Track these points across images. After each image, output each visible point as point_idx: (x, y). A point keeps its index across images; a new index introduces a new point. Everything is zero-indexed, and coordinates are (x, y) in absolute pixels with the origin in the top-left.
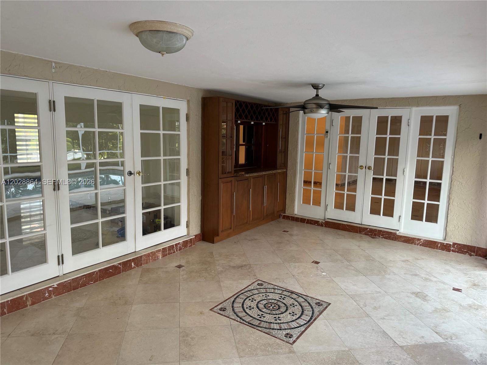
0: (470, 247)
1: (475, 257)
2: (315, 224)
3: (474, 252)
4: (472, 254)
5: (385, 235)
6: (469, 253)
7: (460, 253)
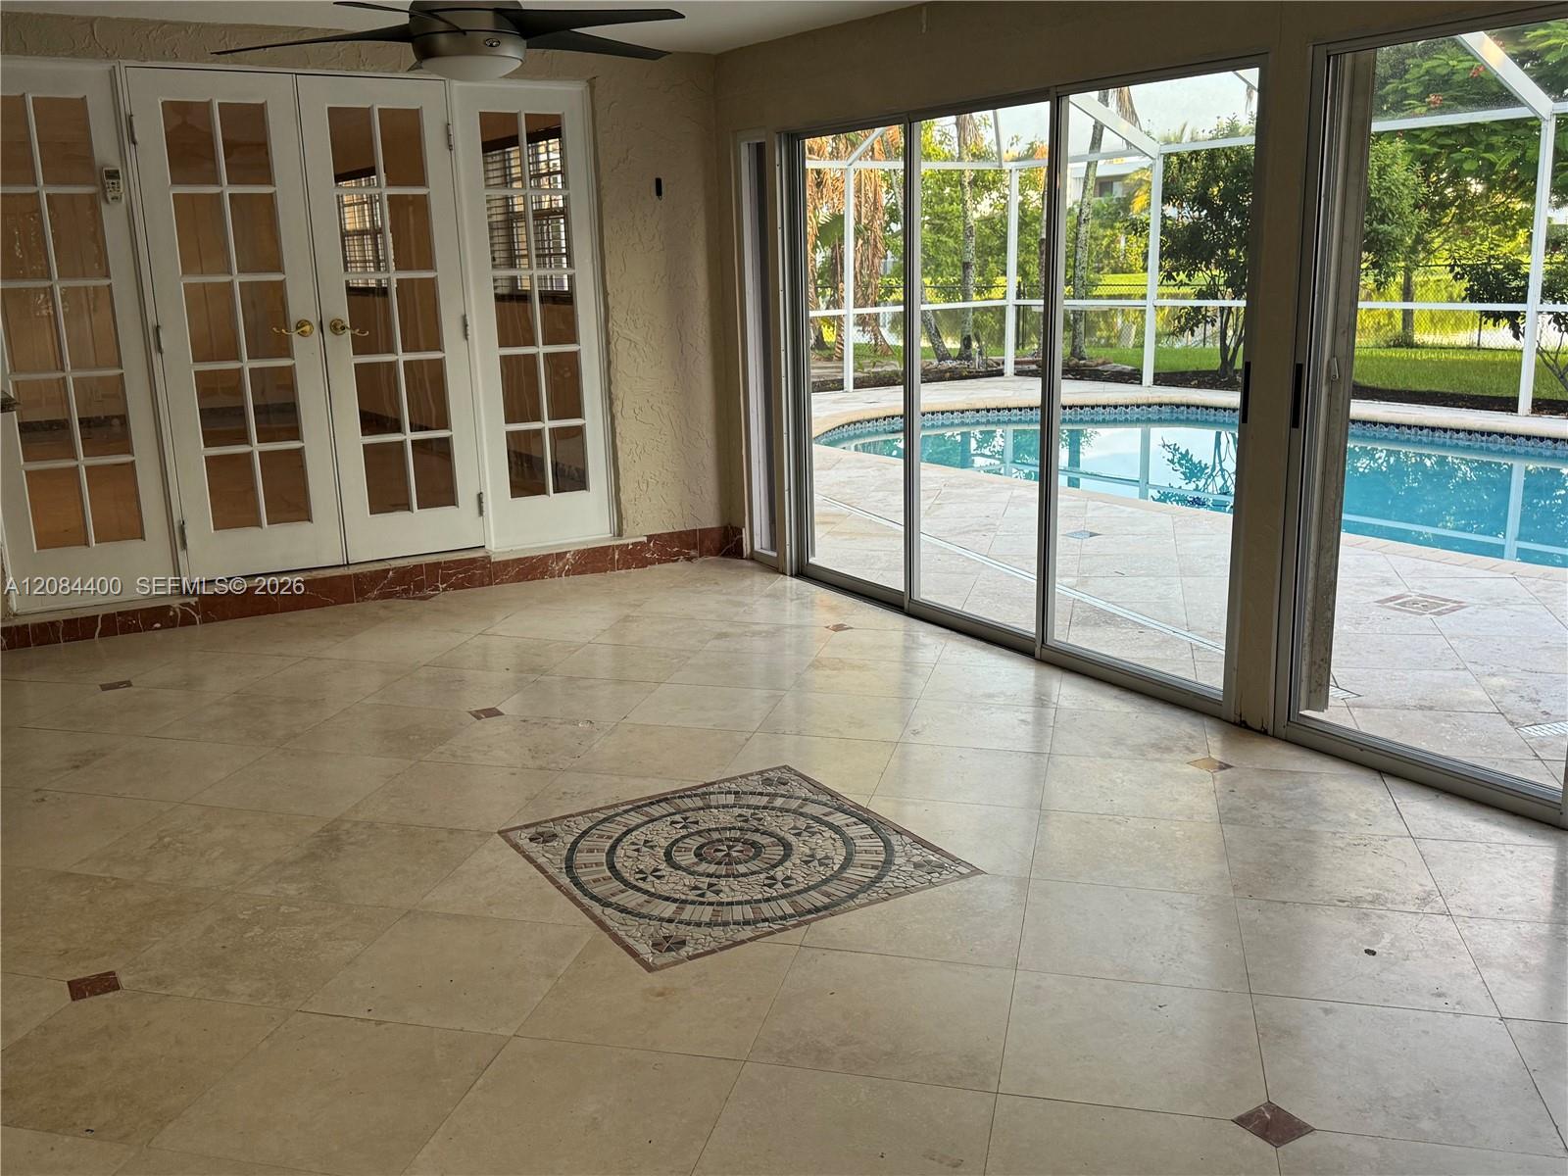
0: (683, 536)
1: (700, 559)
2: (149, 627)
3: (695, 548)
4: (693, 553)
5: (455, 574)
6: (684, 554)
7: (665, 561)
